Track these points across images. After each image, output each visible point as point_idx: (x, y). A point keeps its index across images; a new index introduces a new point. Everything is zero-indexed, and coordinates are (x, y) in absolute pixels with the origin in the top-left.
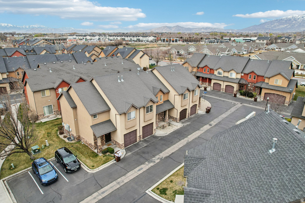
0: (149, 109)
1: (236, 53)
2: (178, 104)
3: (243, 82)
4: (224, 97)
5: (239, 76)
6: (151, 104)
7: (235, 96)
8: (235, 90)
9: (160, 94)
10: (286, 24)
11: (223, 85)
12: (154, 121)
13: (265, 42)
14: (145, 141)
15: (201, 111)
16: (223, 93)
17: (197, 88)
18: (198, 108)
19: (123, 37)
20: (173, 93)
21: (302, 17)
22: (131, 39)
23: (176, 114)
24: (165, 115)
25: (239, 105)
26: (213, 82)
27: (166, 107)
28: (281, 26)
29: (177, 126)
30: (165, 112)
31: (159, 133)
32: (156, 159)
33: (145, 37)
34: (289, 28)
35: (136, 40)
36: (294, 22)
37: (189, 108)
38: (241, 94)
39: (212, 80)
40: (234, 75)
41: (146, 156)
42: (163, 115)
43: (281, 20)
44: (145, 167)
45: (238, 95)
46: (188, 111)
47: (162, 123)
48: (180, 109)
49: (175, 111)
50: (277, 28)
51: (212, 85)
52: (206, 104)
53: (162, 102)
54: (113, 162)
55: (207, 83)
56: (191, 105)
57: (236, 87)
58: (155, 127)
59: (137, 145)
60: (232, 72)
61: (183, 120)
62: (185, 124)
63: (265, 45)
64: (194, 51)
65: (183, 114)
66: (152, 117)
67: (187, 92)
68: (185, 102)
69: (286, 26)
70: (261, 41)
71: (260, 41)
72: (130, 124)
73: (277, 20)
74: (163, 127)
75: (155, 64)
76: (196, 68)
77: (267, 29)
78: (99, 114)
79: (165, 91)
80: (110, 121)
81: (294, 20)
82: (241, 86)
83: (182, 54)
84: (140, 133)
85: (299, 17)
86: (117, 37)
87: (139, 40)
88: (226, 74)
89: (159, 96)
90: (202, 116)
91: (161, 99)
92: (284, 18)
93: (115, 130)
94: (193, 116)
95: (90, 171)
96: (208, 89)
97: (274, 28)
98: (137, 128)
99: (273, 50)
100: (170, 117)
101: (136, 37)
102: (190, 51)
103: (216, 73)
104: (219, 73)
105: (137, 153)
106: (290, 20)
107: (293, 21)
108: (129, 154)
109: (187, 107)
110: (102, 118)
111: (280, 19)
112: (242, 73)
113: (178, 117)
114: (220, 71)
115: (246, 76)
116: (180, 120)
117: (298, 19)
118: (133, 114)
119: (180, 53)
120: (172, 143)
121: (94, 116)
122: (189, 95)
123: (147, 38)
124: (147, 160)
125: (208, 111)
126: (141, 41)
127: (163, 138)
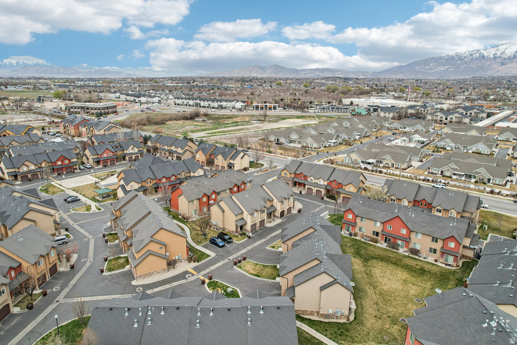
0: (263, 212)
1: (347, 138)
2: (279, 207)
3: (329, 188)
4: (314, 200)
5: (326, 183)
6: (264, 208)
7: (322, 198)
8: (323, 194)
9: (268, 202)
10: (448, 66)
11: (315, 189)
12: (265, 218)
13: (391, 115)
14: (261, 229)
15: (294, 211)
16: (315, 196)
17: (291, 197)
18: (292, 209)
19: (198, 101)
20: (275, 201)
21: (471, 55)
22: (209, 105)
23: (278, 214)
24: (271, 214)
25: (323, 206)
26: (307, 187)
27: (272, 210)
28: (439, 68)
29: (279, 221)
30: (271, 213)
31: (268, 225)
32: (269, 237)
33: (230, 102)
34: (453, 71)
35: (217, 106)
36: (459, 62)
37: (286, 210)
38: (327, 197)
39: (306, 186)
40: (322, 182)
41: (263, 236)
42: (269, 215)
43: (440, 58)
44: (263, 240)
45: (325, 198)
46: (286, 212)
47: (269, 220)
48: (280, 211)
49: (277, 212)
50: (435, 70)
51: (306, 189)
52: (299, 206)
53: (269, 206)
54: (246, 239)
55: (303, 188)
56: (287, 208)
57: (323, 191)
58: (265, 222)
59: (257, 232)
60: (321, 179)
61: (282, 218)
62: (283, 220)
63: (390, 120)
64: (296, 139)
65: (282, 214)
66: (265, 216)
67: (284, 200)
68: (283, 206)
69: (447, 69)
70: (387, 113)
71: (385, 113)
72: (254, 220)
73: (433, 58)
74: (270, 222)
75: (254, 161)
76: (294, 174)
77: (419, 72)
78: (239, 214)
79: (271, 200)
80: (243, 218)
81: (459, 58)
82: (328, 191)
83: (283, 142)
84: (258, 225)
85: (465, 55)
86: (187, 101)
87: (221, 107)
88: (316, 181)
89: (267, 203)
90: (295, 214)
91: (268, 204)
92: (444, 55)
93: (246, 223)
94: (288, 215)
95: (238, 242)
96: (303, 193)
97: (430, 71)
98: (257, 222)
99: (396, 129)
100: (274, 216)
101: (217, 102)
102: (291, 138)
103: (309, 179)
104: (311, 180)
105: (258, 235)
106: (452, 58)
107: (457, 61)
108: (254, 235)
109: (285, 209)
110: (239, 217)
111: (437, 57)
112: (328, 180)
113: (279, 216)
114: (312, 178)
115: (331, 183)
116: (280, 217)
117: (465, 57)
118: (256, 214)
119: (280, 141)
120: (276, 230)
121: (236, 216)
122: (286, 202)
123: (234, 103)
124: (264, 238)
125: (299, 211)
126: (224, 108)
127: (270, 228)
